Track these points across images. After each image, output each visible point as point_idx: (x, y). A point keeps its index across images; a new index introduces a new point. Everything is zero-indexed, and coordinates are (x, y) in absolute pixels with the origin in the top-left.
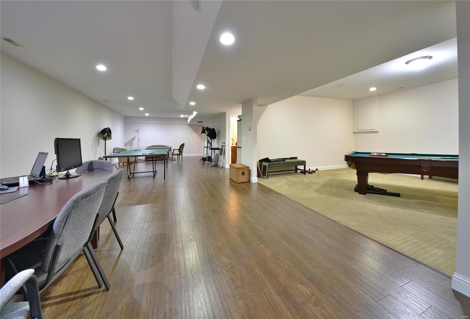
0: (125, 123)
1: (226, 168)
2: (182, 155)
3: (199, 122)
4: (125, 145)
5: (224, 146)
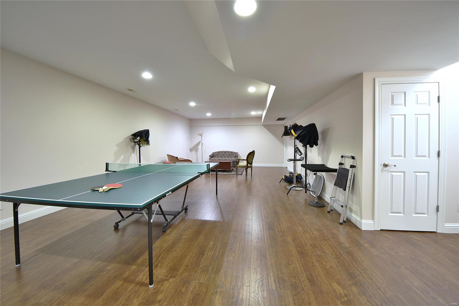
0: (191, 126)
1: (362, 229)
2: (251, 167)
3: (279, 119)
4: (191, 150)
5: (353, 167)
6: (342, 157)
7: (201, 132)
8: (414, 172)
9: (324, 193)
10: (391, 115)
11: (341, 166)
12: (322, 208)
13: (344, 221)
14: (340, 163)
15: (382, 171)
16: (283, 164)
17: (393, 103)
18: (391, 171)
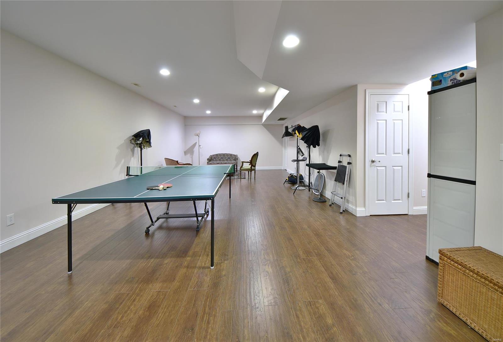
0: (185, 125)
1: (357, 216)
2: (255, 170)
3: (281, 119)
4: (186, 153)
5: (349, 164)
6: (341, 155)
7: (198, 132)
8: (393, 166)
9: (324, 190)
10: (377, 120)
11: (339, 163)
12: (324, 203)
13: (343, 211)
14: (339, 161)
15: (371, 166)
16: (282, 166)
17: (378, 111)
18: (376, 166)
